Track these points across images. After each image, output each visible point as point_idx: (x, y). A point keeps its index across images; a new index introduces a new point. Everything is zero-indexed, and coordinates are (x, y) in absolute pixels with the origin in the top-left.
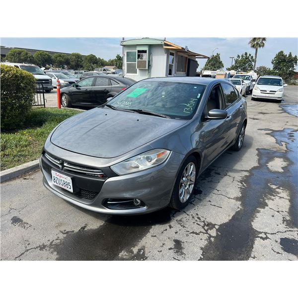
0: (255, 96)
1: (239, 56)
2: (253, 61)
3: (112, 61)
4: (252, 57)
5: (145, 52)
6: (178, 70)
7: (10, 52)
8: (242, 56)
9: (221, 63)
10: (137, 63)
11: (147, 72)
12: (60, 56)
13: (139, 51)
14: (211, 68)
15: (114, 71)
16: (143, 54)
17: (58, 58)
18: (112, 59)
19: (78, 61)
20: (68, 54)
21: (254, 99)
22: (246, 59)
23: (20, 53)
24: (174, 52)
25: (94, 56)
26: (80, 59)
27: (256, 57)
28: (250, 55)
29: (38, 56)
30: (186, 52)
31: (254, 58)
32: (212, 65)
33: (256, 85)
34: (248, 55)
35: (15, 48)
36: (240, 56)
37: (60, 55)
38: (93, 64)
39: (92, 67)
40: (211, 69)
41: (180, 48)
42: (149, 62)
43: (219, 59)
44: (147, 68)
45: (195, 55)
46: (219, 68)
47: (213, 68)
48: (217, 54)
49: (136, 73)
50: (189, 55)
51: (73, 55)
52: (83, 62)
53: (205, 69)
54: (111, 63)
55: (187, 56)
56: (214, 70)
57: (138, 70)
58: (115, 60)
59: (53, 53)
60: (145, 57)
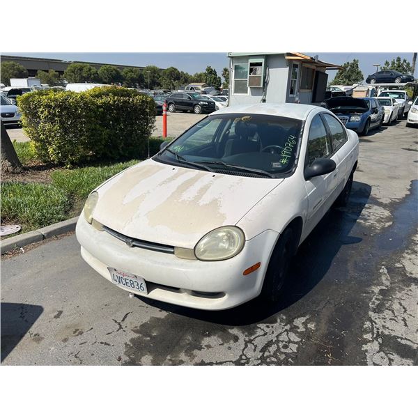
0: (412, 121)
1: (387, 63)
2: (410, 70)
3: (200, 76)
4: (409, 64)
5: (260, 64)
6: (302, 87)
7: (69, 68)
8: (393, 63)
9: (359, 73)
10: (248, 79)
11: (261, 91)
12: (132, 71)
13: (252, 64)
14: (344, 82)
15: (203, 89)
16: (257, 67)
17: (129, 74)
18: (199, 73)
19: (154, 77)
20: (142, 69)
21: (409, 125)
22: (399, 66)
23: (81, 69)
24: (298, 63)
25: (176, 69)
26: (156, 75)
27: (414, 64)
28: (405, 61)
29: (103, 72)
30: (315, 63)
31: (411, 65)
32: (346, 77)
33: (414, 106)
34: (402, 62)
35: (75, 62)
36: (390, 63)
37: (131, 69)
38: (175, 81)
39: (173, 85)
40: (344, 84)
41: (309, 58)
42: (265, 78)
43: (357, 67)
44: (262, 86)
45: (325, 66)
46: (356, 80)
47: (347, 81)
48: (354, 60)
49: (247, 92)
50: (317, 66)
51: (148, 68)
52: (161, 78)
53: (336, 83)
54: (198, 79)
55: (315, 68)
56: (348, 85)
57: (249, 89)
58: (205, 74)
59: (122, 67)
60: (260, 71)
